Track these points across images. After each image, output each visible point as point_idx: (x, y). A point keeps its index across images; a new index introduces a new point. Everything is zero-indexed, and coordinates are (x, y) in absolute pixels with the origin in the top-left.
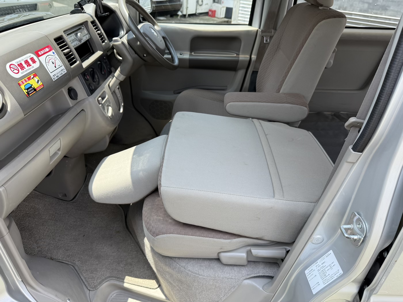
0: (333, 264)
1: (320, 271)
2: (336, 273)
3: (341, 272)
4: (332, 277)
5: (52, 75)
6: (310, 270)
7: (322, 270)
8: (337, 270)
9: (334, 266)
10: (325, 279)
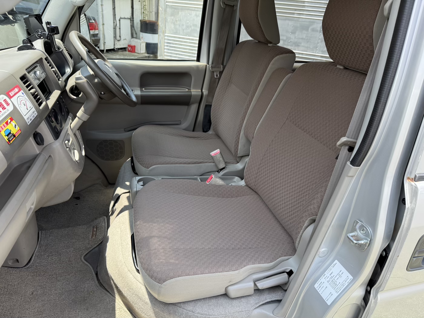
0: (342, 272)
1: (330, 282)
2: (346, 280)
3: (351, 277)
4: (343, 284)
5: (26, 118)
6: (319, 283)
7: (331, 280)
8: (347, 276)
9: (342, 274)
10: (336, 288)
